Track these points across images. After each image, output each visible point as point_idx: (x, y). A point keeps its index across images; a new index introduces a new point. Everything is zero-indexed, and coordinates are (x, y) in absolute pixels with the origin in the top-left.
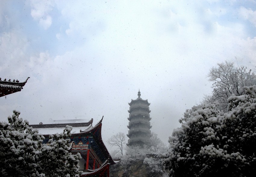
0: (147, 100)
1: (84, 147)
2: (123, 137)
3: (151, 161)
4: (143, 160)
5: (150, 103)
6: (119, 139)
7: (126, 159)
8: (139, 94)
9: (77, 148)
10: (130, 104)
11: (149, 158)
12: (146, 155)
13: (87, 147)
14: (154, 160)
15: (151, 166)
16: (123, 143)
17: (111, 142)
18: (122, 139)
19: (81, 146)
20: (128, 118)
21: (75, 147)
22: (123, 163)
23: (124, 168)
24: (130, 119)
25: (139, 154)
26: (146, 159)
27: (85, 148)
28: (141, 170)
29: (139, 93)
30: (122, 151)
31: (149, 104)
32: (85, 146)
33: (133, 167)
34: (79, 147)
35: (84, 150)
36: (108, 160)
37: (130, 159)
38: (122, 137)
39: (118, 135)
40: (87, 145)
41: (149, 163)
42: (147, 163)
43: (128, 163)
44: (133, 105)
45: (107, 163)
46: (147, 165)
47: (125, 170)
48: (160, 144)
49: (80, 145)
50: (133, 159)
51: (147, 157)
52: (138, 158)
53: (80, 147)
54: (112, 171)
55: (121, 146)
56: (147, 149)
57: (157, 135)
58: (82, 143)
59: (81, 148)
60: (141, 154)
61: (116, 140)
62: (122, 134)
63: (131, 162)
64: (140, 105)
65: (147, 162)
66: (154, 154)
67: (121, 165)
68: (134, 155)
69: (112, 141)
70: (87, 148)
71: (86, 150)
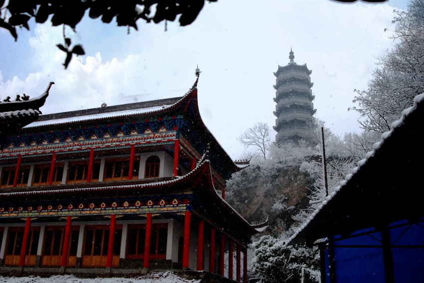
0: (306, 64)
1: (168, 136)
2: (266, 130)
3: (313, 166)
4: (299, 167)
5: (311, 71)
6: (259, 134)
7: (270, 167)
8: (292, 56)
9: (157, 139)
10: (277, 74)
11: (309, 162)
12: (306, 157)
13: (174, 135)
14: (318, 165)
15: (312, 176)
16: (265, 140)
17: (245, 140)
18: (263, 134)
19: (164, 134)
20: (274, 98)
21: (153, 138)
22: (264, 172)
23: (266, 182)
24: (277, 100)
25: (291, 156)
26: (305, 164)
27: (171, 138)
28: (296, 184)
29: (291, 53)
30: (264, 154)
31: (309, 73)
32: (170, 133)
33: (281, 179)
34: (159, 137)
35: (169, 141)
36: (207, 154)
37: (277, 165)
38: (264, 130)
39: (257, 128)
40: (175, 133)
41: (309, 170)
42: (307, 172)
43: (273, 173)
44: (282, 76)
45: (204, 160)
46: (306, 174)
47: (268, 185)
48: (331, 138)
49: (163, 132)
50: (281, 166)
51: (306, 161)
52: (290, 164)
53: (162, 137)
54: (247, 188)
55: (262, 146)
56: (306, 147)
57: (324, 122)
58: (164, 130)
59: (163, 139)
60: (295, 157)
61: (252, 135)
62: (263, 124)
63: (279, 170)
64: (294, 73)
65: (305, 169)
66: (318, 156)
67: (261, 177)
68: (283, 159)
69: (247, 138)
70: (174, 138)
71: (171, 141)
